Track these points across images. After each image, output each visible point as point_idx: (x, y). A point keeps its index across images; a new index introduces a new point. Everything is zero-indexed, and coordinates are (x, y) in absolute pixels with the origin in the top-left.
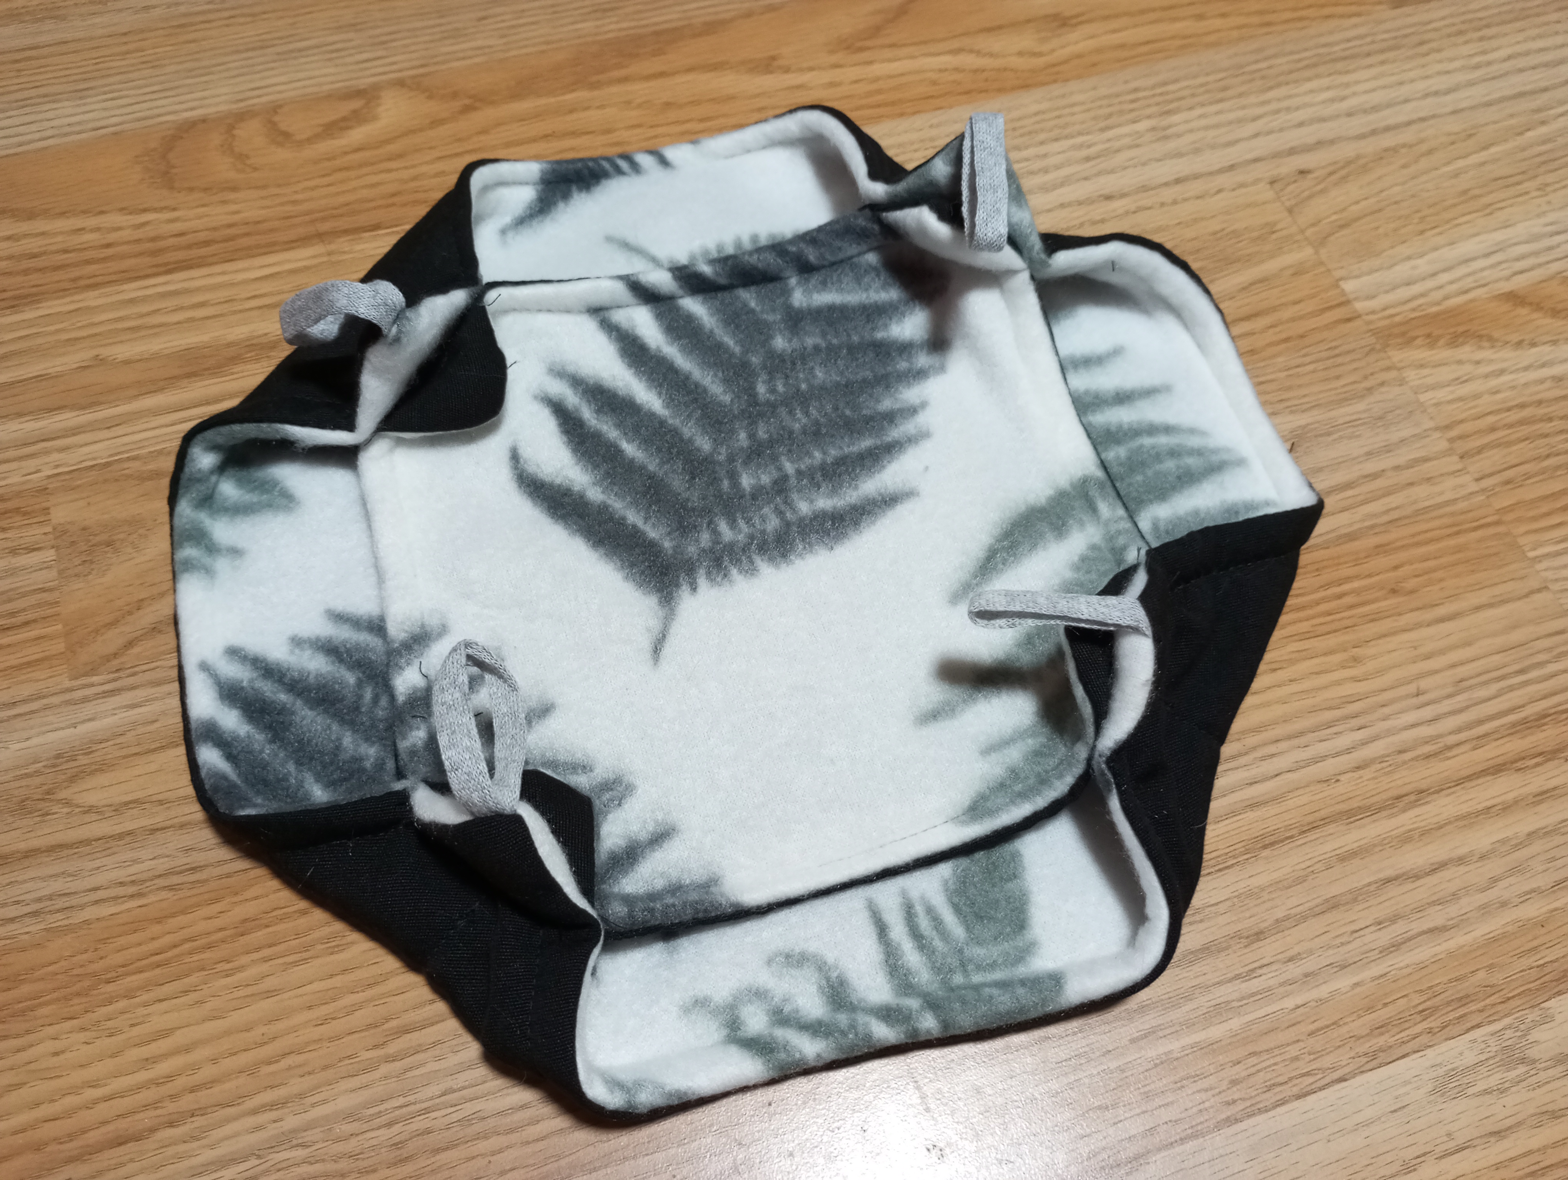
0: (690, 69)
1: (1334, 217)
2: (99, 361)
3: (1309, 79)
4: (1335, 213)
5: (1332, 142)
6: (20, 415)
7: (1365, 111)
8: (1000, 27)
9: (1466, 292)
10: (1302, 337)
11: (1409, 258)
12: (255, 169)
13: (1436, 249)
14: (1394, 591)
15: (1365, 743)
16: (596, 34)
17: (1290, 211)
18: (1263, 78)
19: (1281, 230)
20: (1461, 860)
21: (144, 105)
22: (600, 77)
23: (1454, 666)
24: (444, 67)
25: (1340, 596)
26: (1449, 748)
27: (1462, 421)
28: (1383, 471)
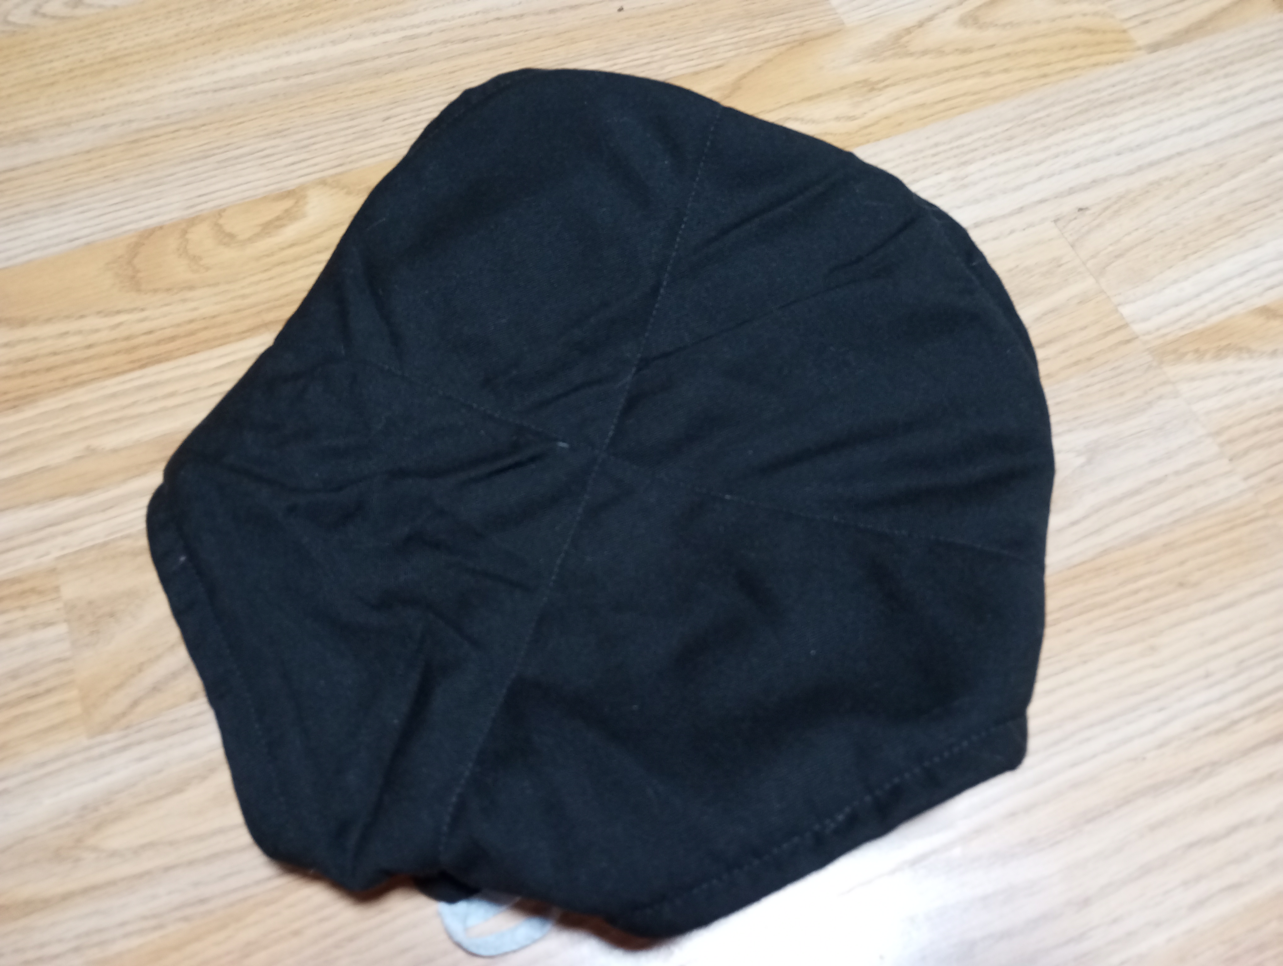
1: (1111, 249)
2: (91, 452)
3: (1082, 124)
4: (1111, 245)
5: (1105, 180)
6: (29, 504)
7: (1131, 150)
8: (819, 96)
9: (1225, 309)
10: (1089, 359)
11: (1175, 282)
12: (208, 269)
13: (1197, 272)
14: (1181, 585)
15: (1165, 723)
17: (1073, 246)
18: (1043, 125)
19: (1067, 263)
20: (1250, 823)
21: (108, 217)
23: (1234, 649)
25: (1136, 592)
26: (1235, 723)
27: (1229, 427)
28: (1166, 476)
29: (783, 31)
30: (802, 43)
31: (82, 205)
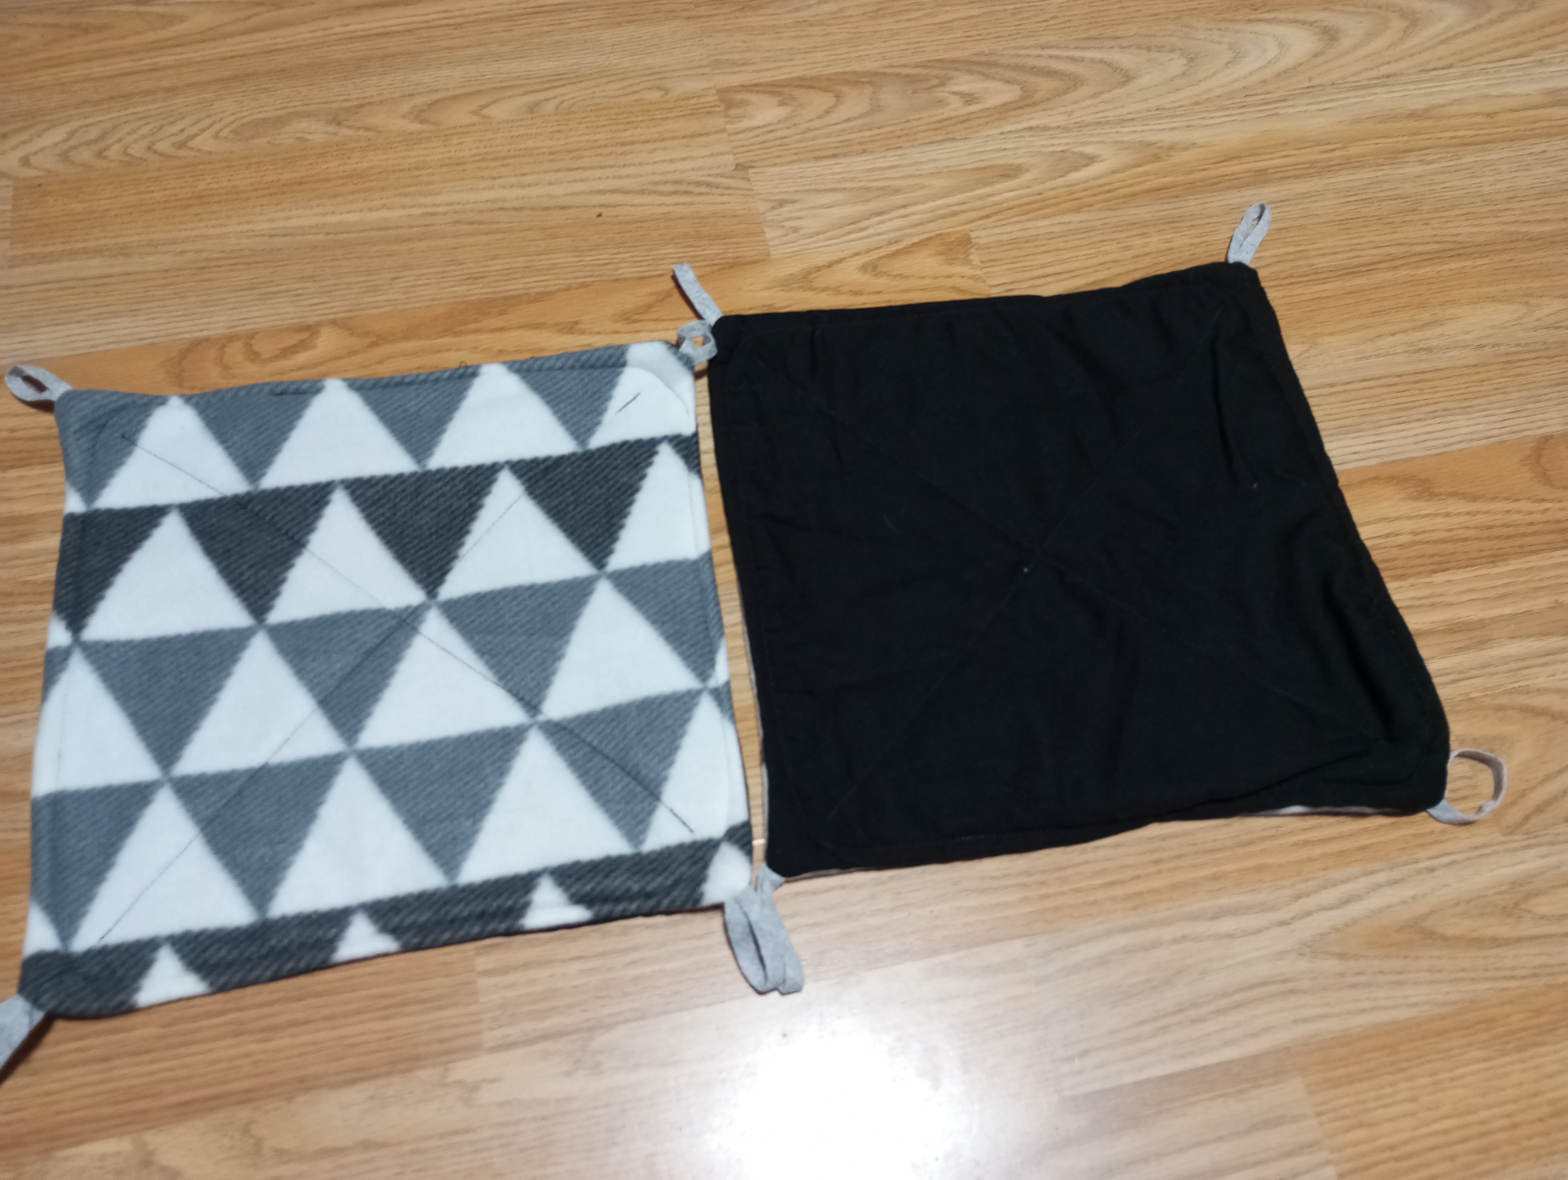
0: (521, 327)
12: (234, 377)
16: (466, 296)
21: (174, 325)
22: (463, 328)
24: (363, 313)
29: (720, 254)
30: (732, 266)
31: (153, 313)
